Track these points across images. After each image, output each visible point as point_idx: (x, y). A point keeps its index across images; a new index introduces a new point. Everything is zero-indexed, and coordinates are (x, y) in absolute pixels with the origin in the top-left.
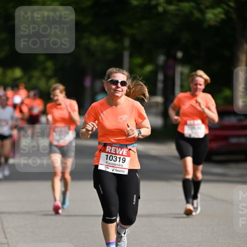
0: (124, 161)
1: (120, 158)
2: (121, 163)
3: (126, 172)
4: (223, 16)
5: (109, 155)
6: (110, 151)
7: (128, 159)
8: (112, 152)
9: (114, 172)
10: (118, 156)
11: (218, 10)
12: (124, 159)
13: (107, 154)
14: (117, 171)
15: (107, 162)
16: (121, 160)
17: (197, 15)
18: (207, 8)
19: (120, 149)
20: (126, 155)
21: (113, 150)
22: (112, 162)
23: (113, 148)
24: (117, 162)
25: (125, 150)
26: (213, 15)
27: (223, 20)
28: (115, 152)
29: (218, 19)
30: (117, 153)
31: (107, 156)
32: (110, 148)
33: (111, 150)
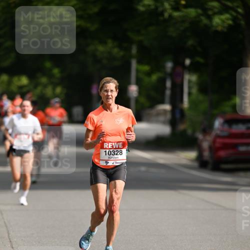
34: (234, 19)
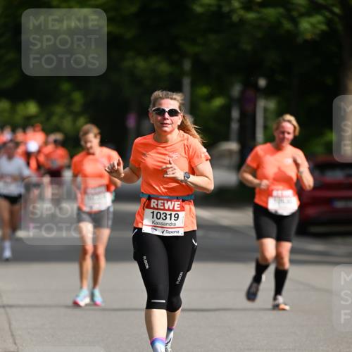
0: (177, 218)
1: (171, 215)
2: (173, 221)
3: (181, 233)
4: (324, 27)
5: (156, 211)
6: (156, 207)
7: (182, 214)
8: (159, 207)
9: (166, 234)
10: (168, 213)
11: (317, 19)
12: (176, 216)
13: (152, 211)
14: (169, 232)
15: (153, 222)
16: (173, 218)
17: (287, 25)
18: (302, 15)
19: (169, 203)
20: (179, 209)
21: (160, 204)
22: (161, 221)
23: (160, 201)
24: (168, 221)
25: (177, 203)
26: (310, 26)
27: (323, 32)
28: (162, 208)
29: (318, 32)
30: (167, 208)
31: (153, 213)
32: (156, 202)
33: (157, 205)
34: (329, 22)
